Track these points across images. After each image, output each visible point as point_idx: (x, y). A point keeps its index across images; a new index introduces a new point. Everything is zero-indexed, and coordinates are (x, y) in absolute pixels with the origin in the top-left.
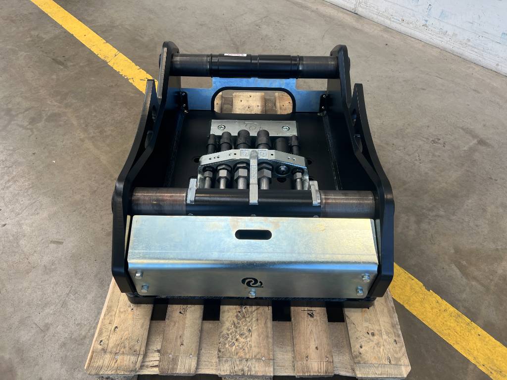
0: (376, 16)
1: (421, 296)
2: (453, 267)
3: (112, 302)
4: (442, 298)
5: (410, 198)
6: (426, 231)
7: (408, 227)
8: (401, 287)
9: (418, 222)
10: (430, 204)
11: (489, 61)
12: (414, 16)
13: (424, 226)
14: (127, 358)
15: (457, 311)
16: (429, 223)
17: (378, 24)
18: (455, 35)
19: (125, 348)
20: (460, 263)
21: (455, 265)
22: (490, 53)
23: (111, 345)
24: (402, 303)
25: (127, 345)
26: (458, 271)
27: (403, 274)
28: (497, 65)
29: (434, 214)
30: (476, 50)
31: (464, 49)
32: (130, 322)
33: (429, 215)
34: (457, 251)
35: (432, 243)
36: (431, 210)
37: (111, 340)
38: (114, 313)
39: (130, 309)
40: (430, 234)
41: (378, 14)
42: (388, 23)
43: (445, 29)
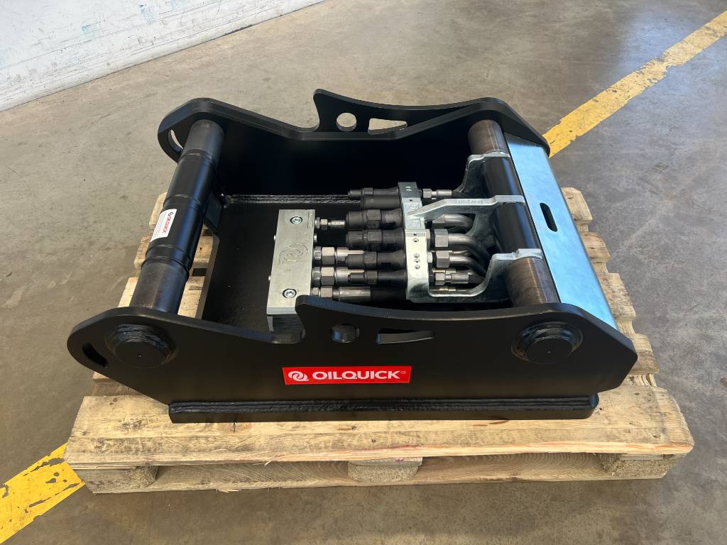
3: (600, 437)
11: (97, 68)
14: (661, 403)
18: (33, 71)
19: (651, 407)
22: (90, 59)
23: (655, 425)
25: (647, 405)
28: (108, 64)
30: (72, 68)
31: (58, 78)
32: (618, 408)
37: (649, 425)
38: (614, 431)
39: (602, 412)
43: (14, 75)
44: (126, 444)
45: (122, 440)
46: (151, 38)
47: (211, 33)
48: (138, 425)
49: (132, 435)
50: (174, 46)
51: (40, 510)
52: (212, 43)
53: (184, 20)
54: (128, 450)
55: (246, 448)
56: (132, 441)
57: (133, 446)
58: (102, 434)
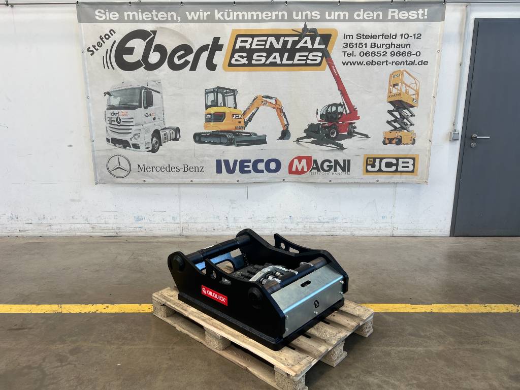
0: (196, 233)
12: (220, 225)
17: (202, 236)
23: (292, 363)
32: (287, 354)
37: (290, 362)
39: (280, 352)
41: (198, 231)
42: (205, 234)
43: (239, 226)
45: (166, 297)
46: (291, 228)
47: (317, 233)
48: (171, 296)
50: (299, 234)
51: (141, 312)
52: (315, 237)
53: (306, 225)
54: (165, 299)
55: (185, 310)
58: (164, 294)
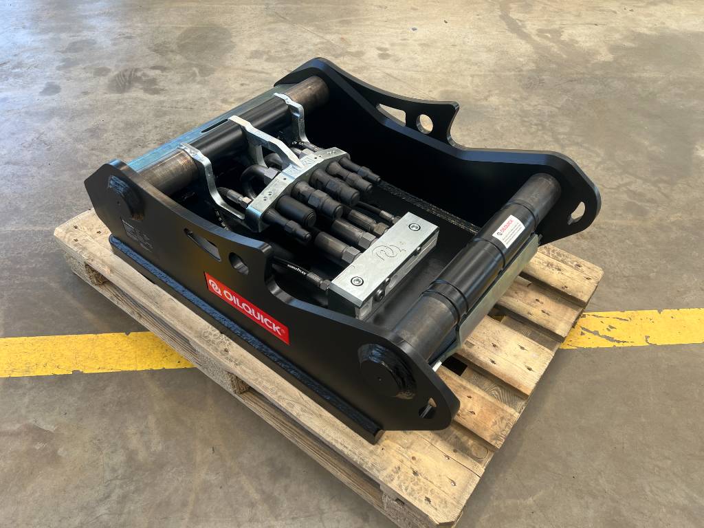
1: (80, 358)
2: (53, 427)
4: (55, 375)
5: (167, 494)
6: (112, 452)
7: (142, 433)
8: (108, 350)
9: (131, 457)
10: (129, 513)
13: (119, 458)
15: (32, 374)
16: (114, 470)
20: (44, 441)
21: (50, 432)
24: (99, 335)
26: (44, 427)
27: (114, 366)
29: (114, 497)
33: (121, 487)
34: (54, 459)
35: (95, 438)
36: (124, 499)
40: (104, 452)
44: (560, 258)
45: (563, 261)
48: (549, 265)
49: (555, 262)
54: (559, 254)
56: (555, 258)
57: (556, 255)
58: (576, 273)
